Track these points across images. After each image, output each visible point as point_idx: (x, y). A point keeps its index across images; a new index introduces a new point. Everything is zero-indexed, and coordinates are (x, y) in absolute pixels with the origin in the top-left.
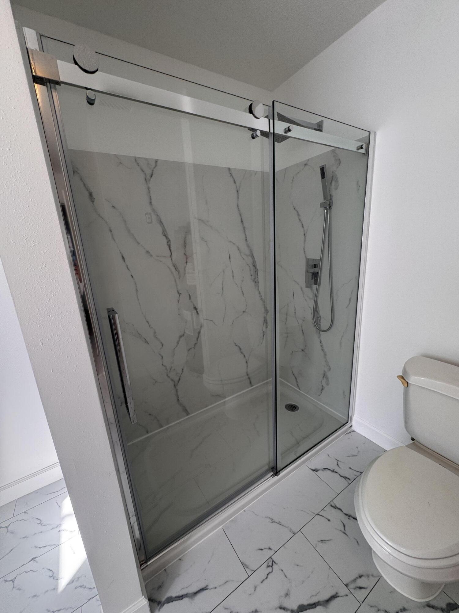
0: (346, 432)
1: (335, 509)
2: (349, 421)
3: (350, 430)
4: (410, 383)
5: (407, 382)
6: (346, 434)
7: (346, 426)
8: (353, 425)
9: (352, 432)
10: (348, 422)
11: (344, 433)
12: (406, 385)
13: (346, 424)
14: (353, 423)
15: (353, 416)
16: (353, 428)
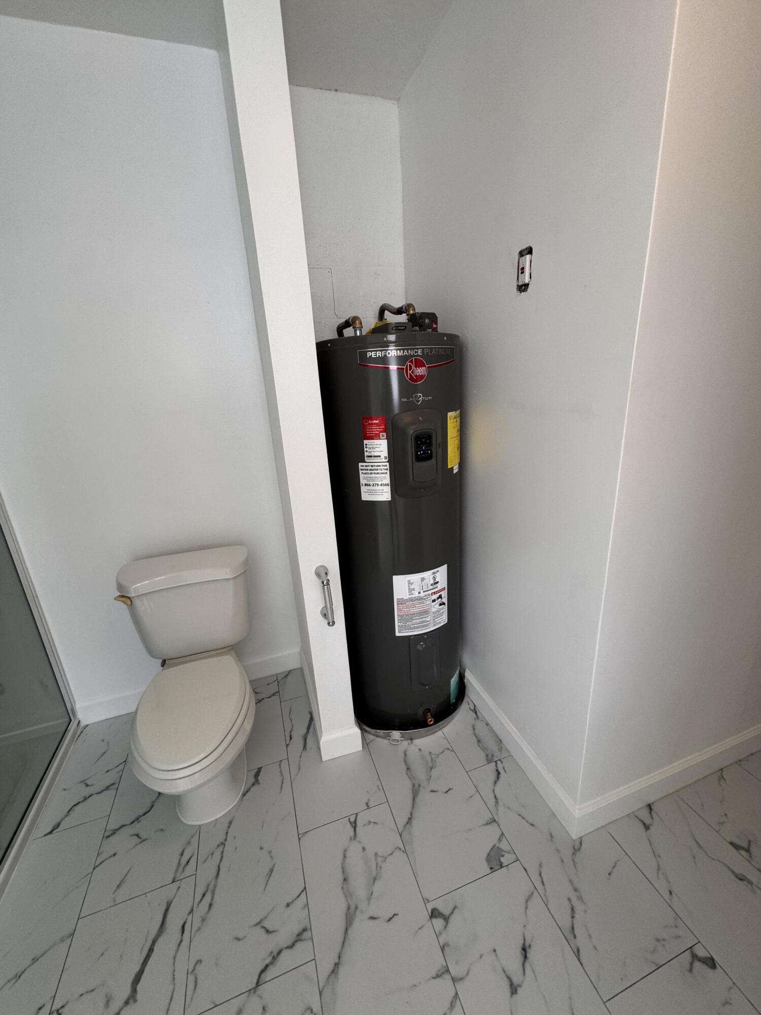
0: (74, 738)
1: (116, 834)
2: (72, 718)
3: (81, 728)
4: (133, 596)
5: (128, 597)
6: (77, 739)
7: (70, 730)
8: (80, 719)
9: (85, 728)
10: (71, 720)
11: (73, 741)
12: (130, 603)
13: (69, 728)
14: (80, 715)
15: (75, 706)
16: (83, 724)
